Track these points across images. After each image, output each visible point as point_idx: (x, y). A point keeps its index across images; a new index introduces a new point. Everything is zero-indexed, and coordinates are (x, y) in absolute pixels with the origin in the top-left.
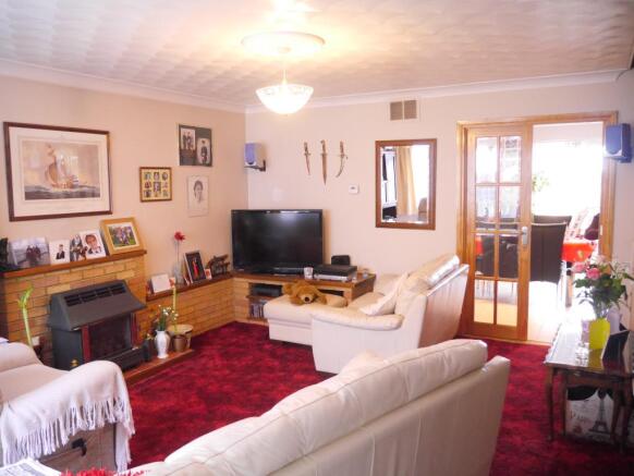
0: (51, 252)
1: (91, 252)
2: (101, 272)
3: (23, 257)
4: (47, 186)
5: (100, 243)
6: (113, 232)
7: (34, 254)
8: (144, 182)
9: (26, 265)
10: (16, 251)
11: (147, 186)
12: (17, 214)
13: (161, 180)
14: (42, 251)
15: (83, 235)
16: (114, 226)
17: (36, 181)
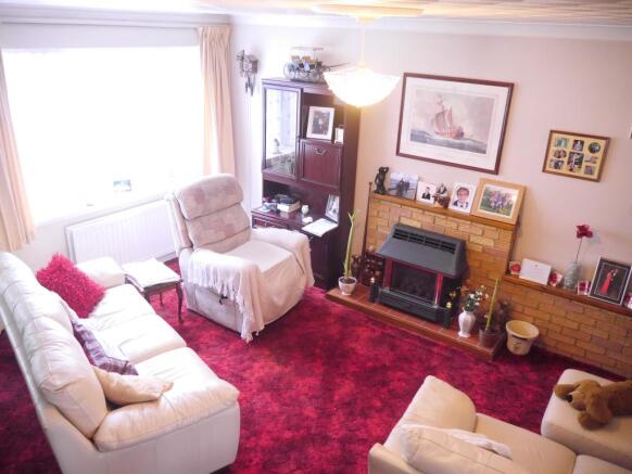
0: (419, 190)
1: (456, 204)
2: (454, 226)
3: (394, 186)
4: (432, 131)
5: (470, 199)
6: (488, 194)
7: (403, 187)
8: (553, 149)
9: (394, 192)
10: (391, 180)
11: (559, 155)
12: (401, 151)
13: (586, 151)
14: (411, 187)
15: (457, 185)
16: (493, 188)
17: (422, 125)
